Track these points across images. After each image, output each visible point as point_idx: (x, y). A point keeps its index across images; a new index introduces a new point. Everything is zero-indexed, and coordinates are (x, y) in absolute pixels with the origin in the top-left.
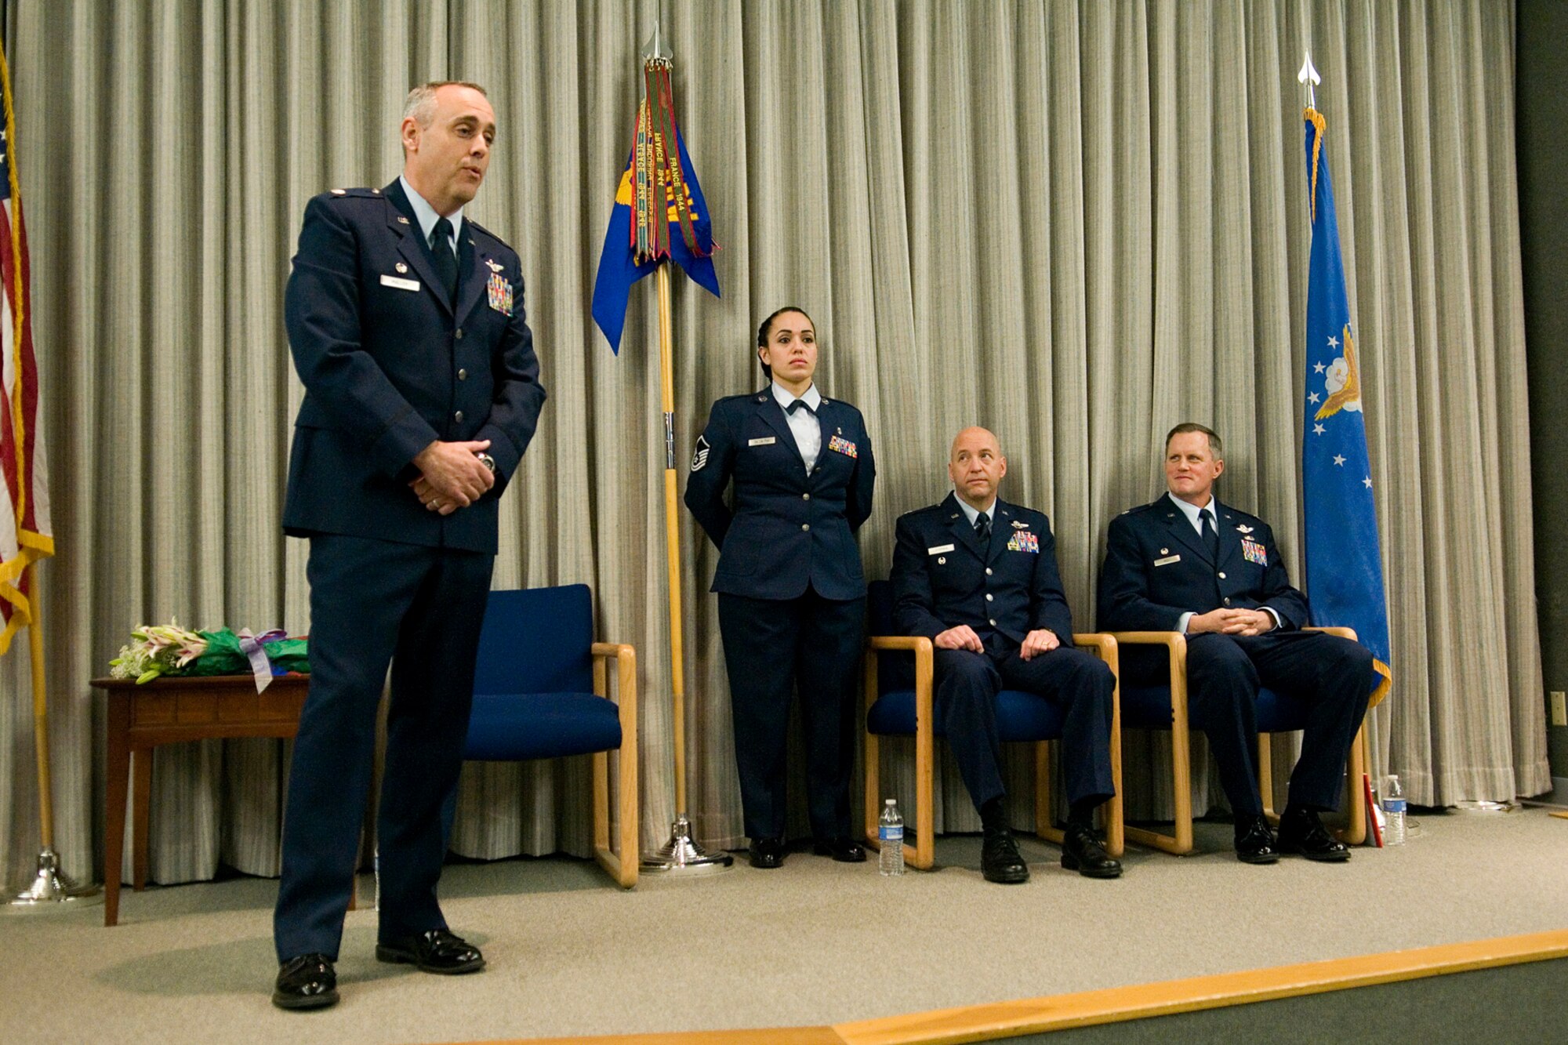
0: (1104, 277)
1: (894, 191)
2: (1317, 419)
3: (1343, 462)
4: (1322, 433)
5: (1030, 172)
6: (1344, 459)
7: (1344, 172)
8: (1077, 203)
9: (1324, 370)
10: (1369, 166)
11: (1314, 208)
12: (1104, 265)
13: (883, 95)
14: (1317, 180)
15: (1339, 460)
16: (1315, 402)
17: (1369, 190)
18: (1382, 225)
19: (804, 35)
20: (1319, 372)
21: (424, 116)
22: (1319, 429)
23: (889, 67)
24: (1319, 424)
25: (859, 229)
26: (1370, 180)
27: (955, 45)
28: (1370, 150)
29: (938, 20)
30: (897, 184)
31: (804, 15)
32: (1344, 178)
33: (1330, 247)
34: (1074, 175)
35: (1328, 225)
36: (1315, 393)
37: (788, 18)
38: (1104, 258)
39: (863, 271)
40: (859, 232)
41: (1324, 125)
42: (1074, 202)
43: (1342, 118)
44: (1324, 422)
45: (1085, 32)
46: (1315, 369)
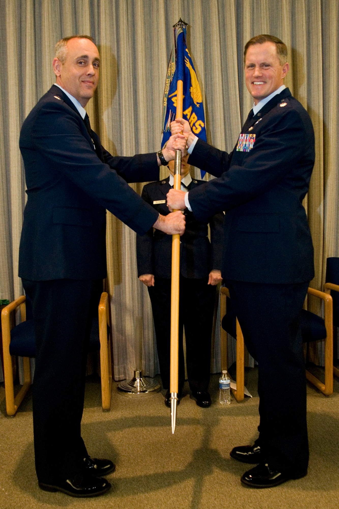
0: (332, 123)
1: (234, 87)
5: (298, 76)
8: (320, 89)
12: (332, 117)
13: (229, 43)
19: (193, 17)
21: (62, 58)
23: (231, 30)
25: (218, 105)
27: (262, 19)
29: (255, 7)
30: (235, 84)
31: (192, 8)
34: (318, 76)
37: (186, 10)
38: (332, 114)
39: (221, 125)
40: (219, 107)
42: (318, 89)
45: (324, 10)
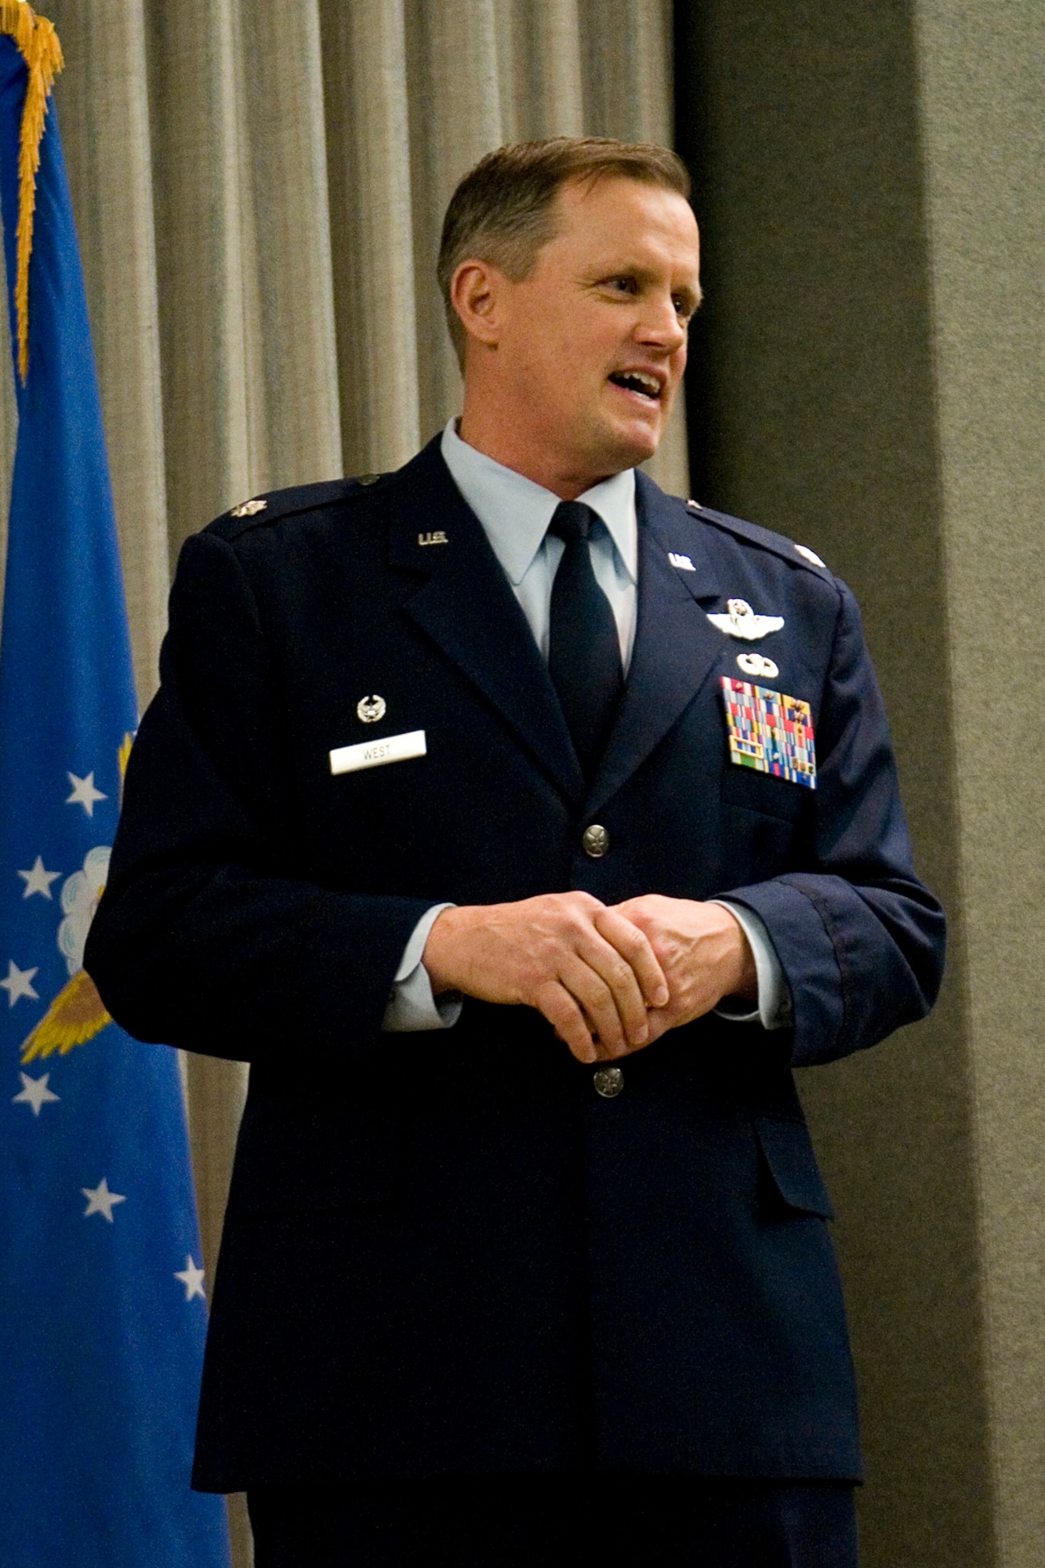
2: (28, 1057)
3: (115, 1208)
4: (45, 1106)
6: (117, 1199)
7: (129, 219)
9: (56, 887)
10: (215, 211)
11: (22, 335)
14: (35, 239)
15: (102, 1200)
16: (23, 999)
17: (212, 288)
18: (258, 405)
20: (37, 895)
22: (35, 1093)
24: (36, 1077)
26: (216, 255)
28: (215, 158)
32: (131, 243)
33: (75, 475)
35: (70, 389)
36: (23, 968)
41: (58, 58)
43: (123, 44)
44: (54, 1067)
46: (23, 884)
